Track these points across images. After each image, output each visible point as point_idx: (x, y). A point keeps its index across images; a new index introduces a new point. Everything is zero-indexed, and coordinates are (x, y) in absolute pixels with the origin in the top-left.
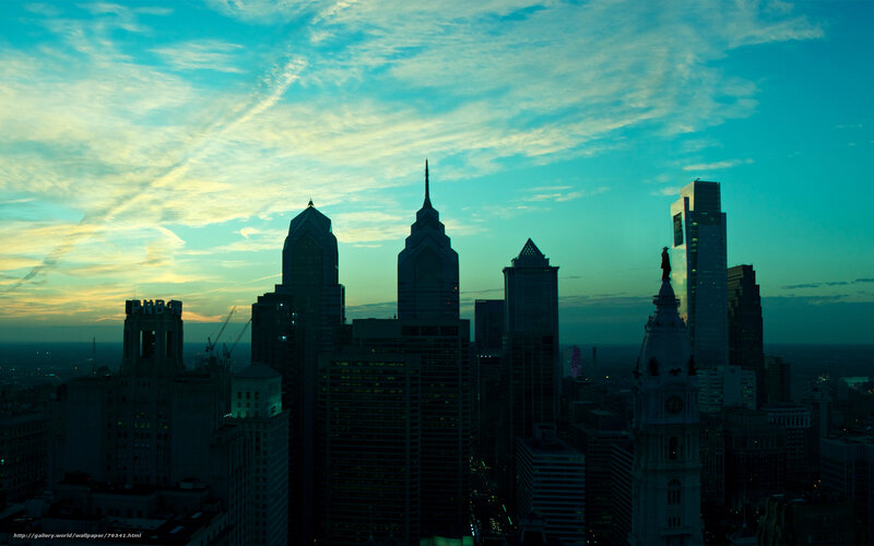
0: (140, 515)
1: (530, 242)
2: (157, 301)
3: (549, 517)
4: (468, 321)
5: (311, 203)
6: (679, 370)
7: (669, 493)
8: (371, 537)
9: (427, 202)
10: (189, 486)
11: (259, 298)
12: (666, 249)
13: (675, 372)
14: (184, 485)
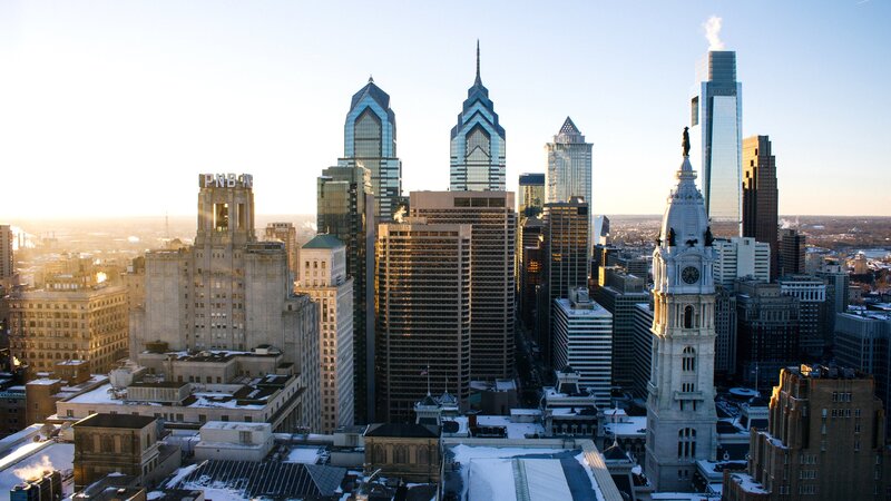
0: (219, 380)
1: (569, 121)
2: (229, 175)
3: (582, 370)
4: (513, 193)
5: (371, 79)
6: (696, 241)
7: (684, 359)
8: (429, 394)
9: (478, 79)
10: (264, 351)
11: (324, 171)
12: (687, 129)
13: (691, 243)
14: (259, 351)
